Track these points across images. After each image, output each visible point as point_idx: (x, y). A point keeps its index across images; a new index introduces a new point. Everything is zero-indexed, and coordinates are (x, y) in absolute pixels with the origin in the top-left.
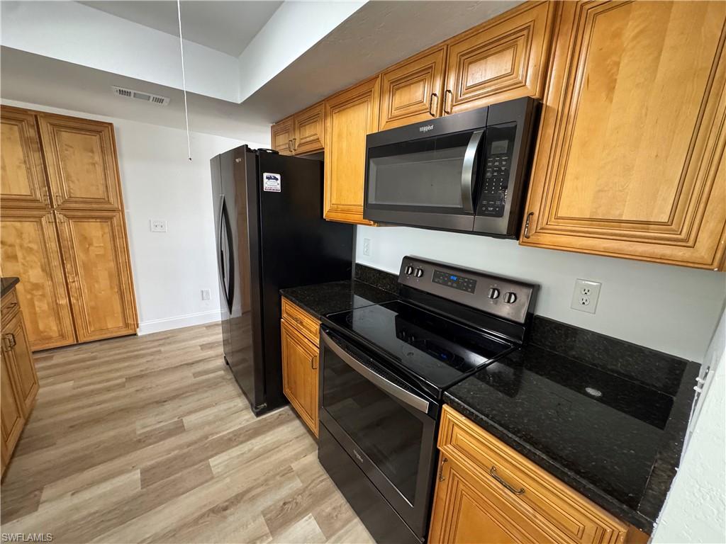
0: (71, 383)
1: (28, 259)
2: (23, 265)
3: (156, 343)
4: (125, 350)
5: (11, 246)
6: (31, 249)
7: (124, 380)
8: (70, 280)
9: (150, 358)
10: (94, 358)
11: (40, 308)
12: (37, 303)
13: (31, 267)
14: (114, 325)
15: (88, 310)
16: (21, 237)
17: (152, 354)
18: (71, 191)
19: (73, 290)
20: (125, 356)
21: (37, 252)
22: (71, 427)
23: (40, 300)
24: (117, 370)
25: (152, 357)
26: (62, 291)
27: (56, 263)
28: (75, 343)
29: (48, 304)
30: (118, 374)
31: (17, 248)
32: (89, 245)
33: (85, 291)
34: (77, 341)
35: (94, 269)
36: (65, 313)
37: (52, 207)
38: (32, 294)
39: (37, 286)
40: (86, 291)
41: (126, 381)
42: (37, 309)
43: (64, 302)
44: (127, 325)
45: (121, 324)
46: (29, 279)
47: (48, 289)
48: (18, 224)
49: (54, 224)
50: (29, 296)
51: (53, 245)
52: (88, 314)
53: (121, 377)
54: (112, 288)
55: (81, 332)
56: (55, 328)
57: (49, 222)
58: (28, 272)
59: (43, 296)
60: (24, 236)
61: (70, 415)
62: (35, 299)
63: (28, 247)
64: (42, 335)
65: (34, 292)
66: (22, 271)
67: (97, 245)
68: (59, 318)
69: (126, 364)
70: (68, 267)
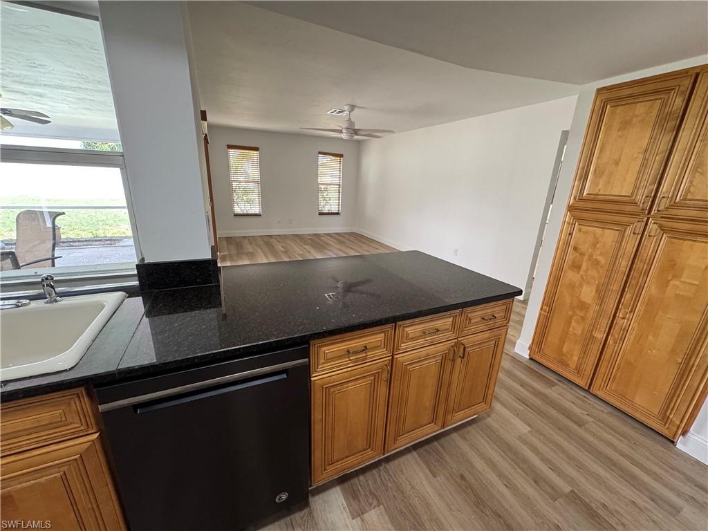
0: (524, 429)
1: (589, 272)
2: (582, 278)
3: (687, 489)
4: (626, 450)
5: (582, 254)
6: (598, 262)
7: (567, 489)
8: (620, 315)
9: (642, 501)
10: (580, 423)
11: (574, 329)
12: (573, 323)
13: (588, 283)
14: (645, 403)
15: (620, 362)
16: (595, 246)
17: (654, 498)
18: (692, 189)
19: (617, 328)
20: (615, 456)
21: (602, 267)
22: (462, 477)
23: (577, 322)
24: (580, 466)
25: (650, 505)
26: (604, 323)
27: (616, 287)
28: (587, 388)
29: (584, 329)
30: (573, 473)
31: (586, 258)
32: (673, 277)
33: (630, 338)
34: (589, 387)
35: (660, 313)
36: (595, 350)
37: (649, 212)
38: (575, 312)
39: (583, 306)
40: (632, 337)
41: (567, 496)
42: (571, 329)
43: (600, 336)
44: (665, 419)
45: (656, 411)
46: (579, 296)
47: (591, 314)
48: (599, 231)
49: (639, 236)
50: (570, 313)
51: (624, 264)
52: (618, 368)
53: (571, 481)
54: (673, 352)
55: (598, 382)
56: (575, 358)
57: (634, 233)
58: (582, 287)
59: (583, 318)
60: (598, 246)
61: (479, 464)
62: (575, 318)
63: (596, 259)
64: (562, 357)
65: (578, 311)
66: (577, 284)
67: (687, 281)
68: (584, 352)
69: (602, 472)
70: (627, 296)
